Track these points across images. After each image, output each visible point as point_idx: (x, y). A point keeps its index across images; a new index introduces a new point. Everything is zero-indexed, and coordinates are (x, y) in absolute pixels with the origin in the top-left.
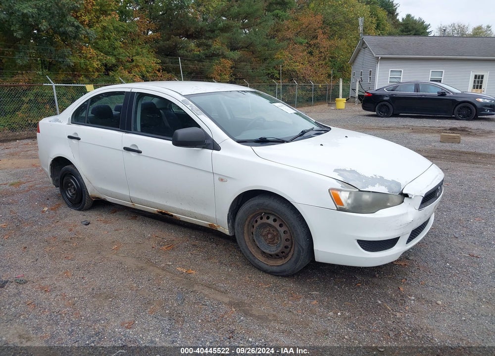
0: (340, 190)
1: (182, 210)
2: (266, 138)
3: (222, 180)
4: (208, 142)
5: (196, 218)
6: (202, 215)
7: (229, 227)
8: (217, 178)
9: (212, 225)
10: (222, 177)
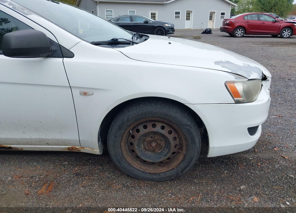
0: (234, 82)
1: (26, 139)
2: (117, 40)
3: (85, 94)
4: (53, 48)
5: (48, 144)
6: (57, 140)
7: (99, 146)
8: (76, 92)
9: (73, 148)
10: (85, 90)
